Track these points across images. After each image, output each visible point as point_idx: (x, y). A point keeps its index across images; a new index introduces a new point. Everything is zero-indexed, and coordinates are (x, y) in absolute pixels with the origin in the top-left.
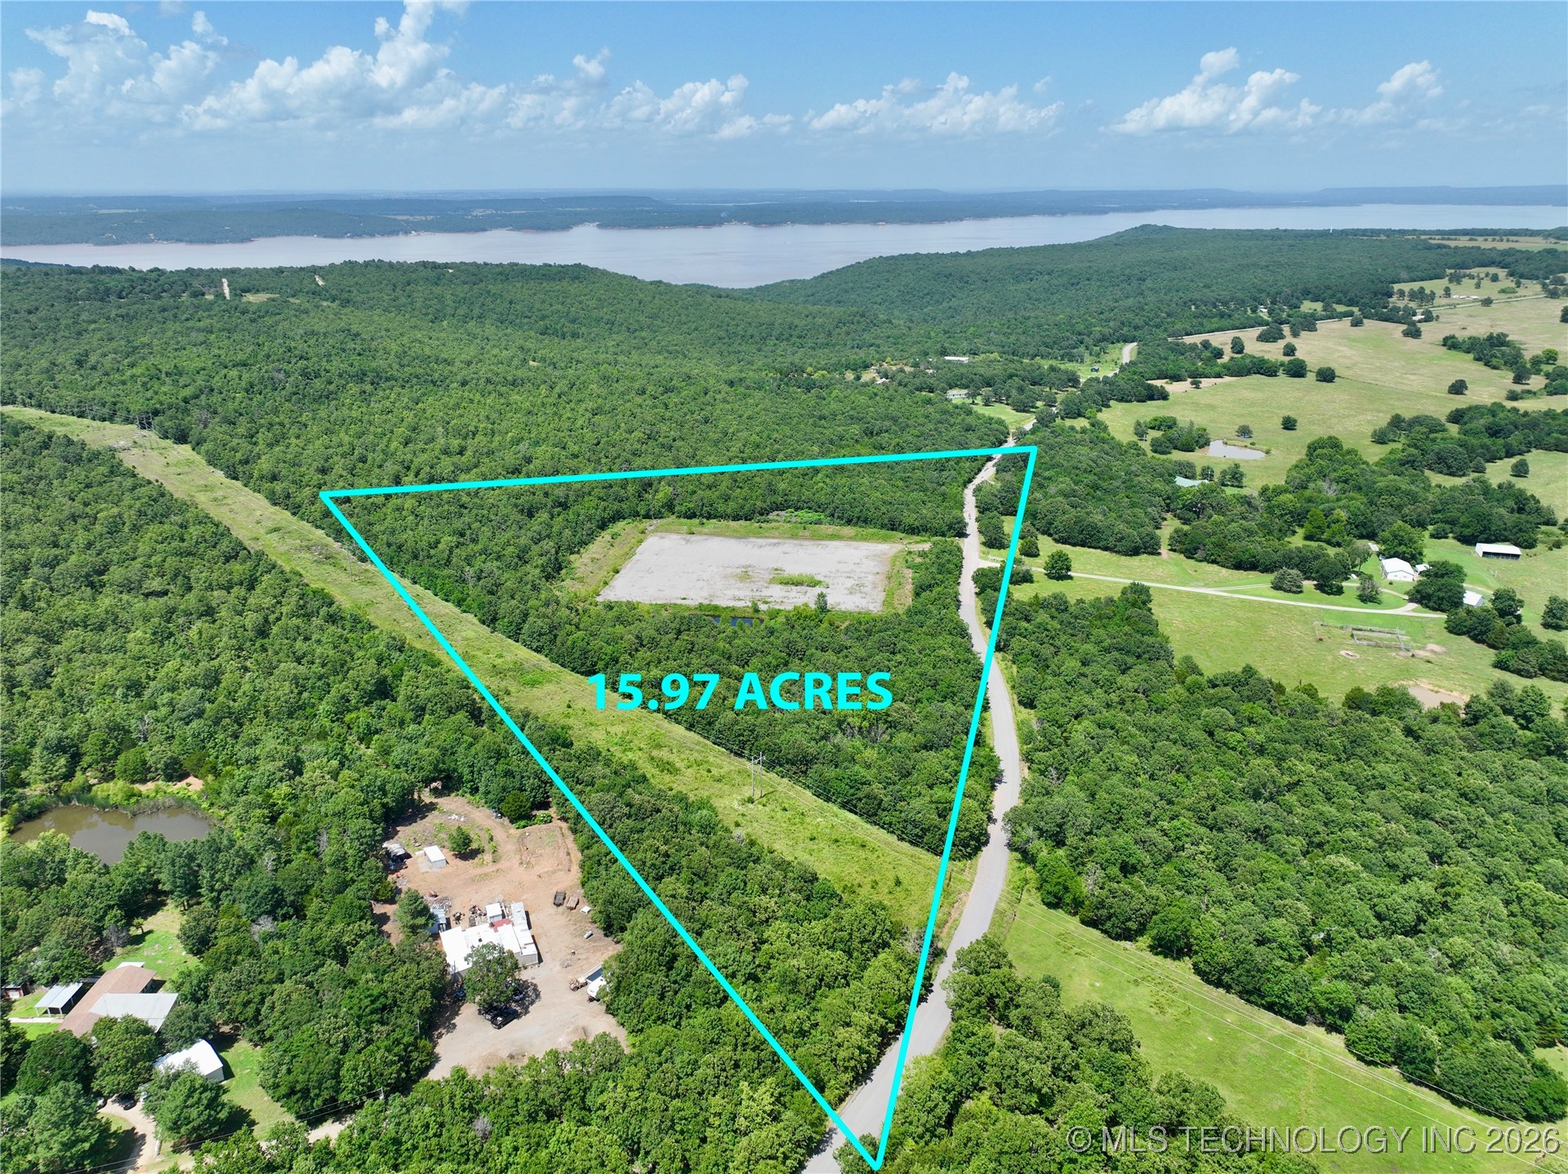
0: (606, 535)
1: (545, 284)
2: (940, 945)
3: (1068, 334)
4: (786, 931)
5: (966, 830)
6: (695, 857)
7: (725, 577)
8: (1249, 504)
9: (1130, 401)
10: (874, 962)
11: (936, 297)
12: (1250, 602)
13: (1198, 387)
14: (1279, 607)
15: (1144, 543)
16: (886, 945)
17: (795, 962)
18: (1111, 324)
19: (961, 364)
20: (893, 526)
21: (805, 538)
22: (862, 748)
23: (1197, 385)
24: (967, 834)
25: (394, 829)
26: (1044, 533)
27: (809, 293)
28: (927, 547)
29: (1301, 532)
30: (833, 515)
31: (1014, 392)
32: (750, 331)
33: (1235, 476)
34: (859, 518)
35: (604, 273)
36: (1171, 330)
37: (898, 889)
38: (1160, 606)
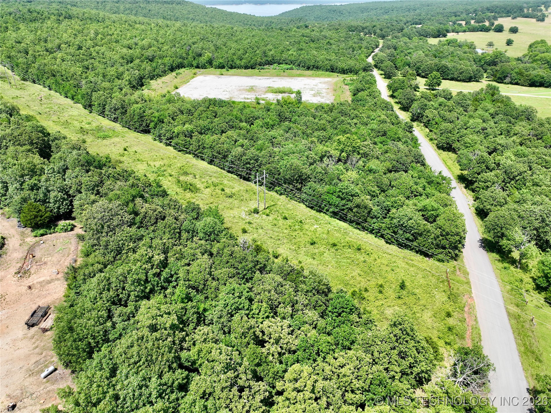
1: (165, 5)
3: (392, 21)
7: (240, 90)
13: (459, 34)
15: (475, 75)
20: (333, 70)
21: (284, 76)
22: (344, 171)
30: (299, 66)
34: (313, 67)
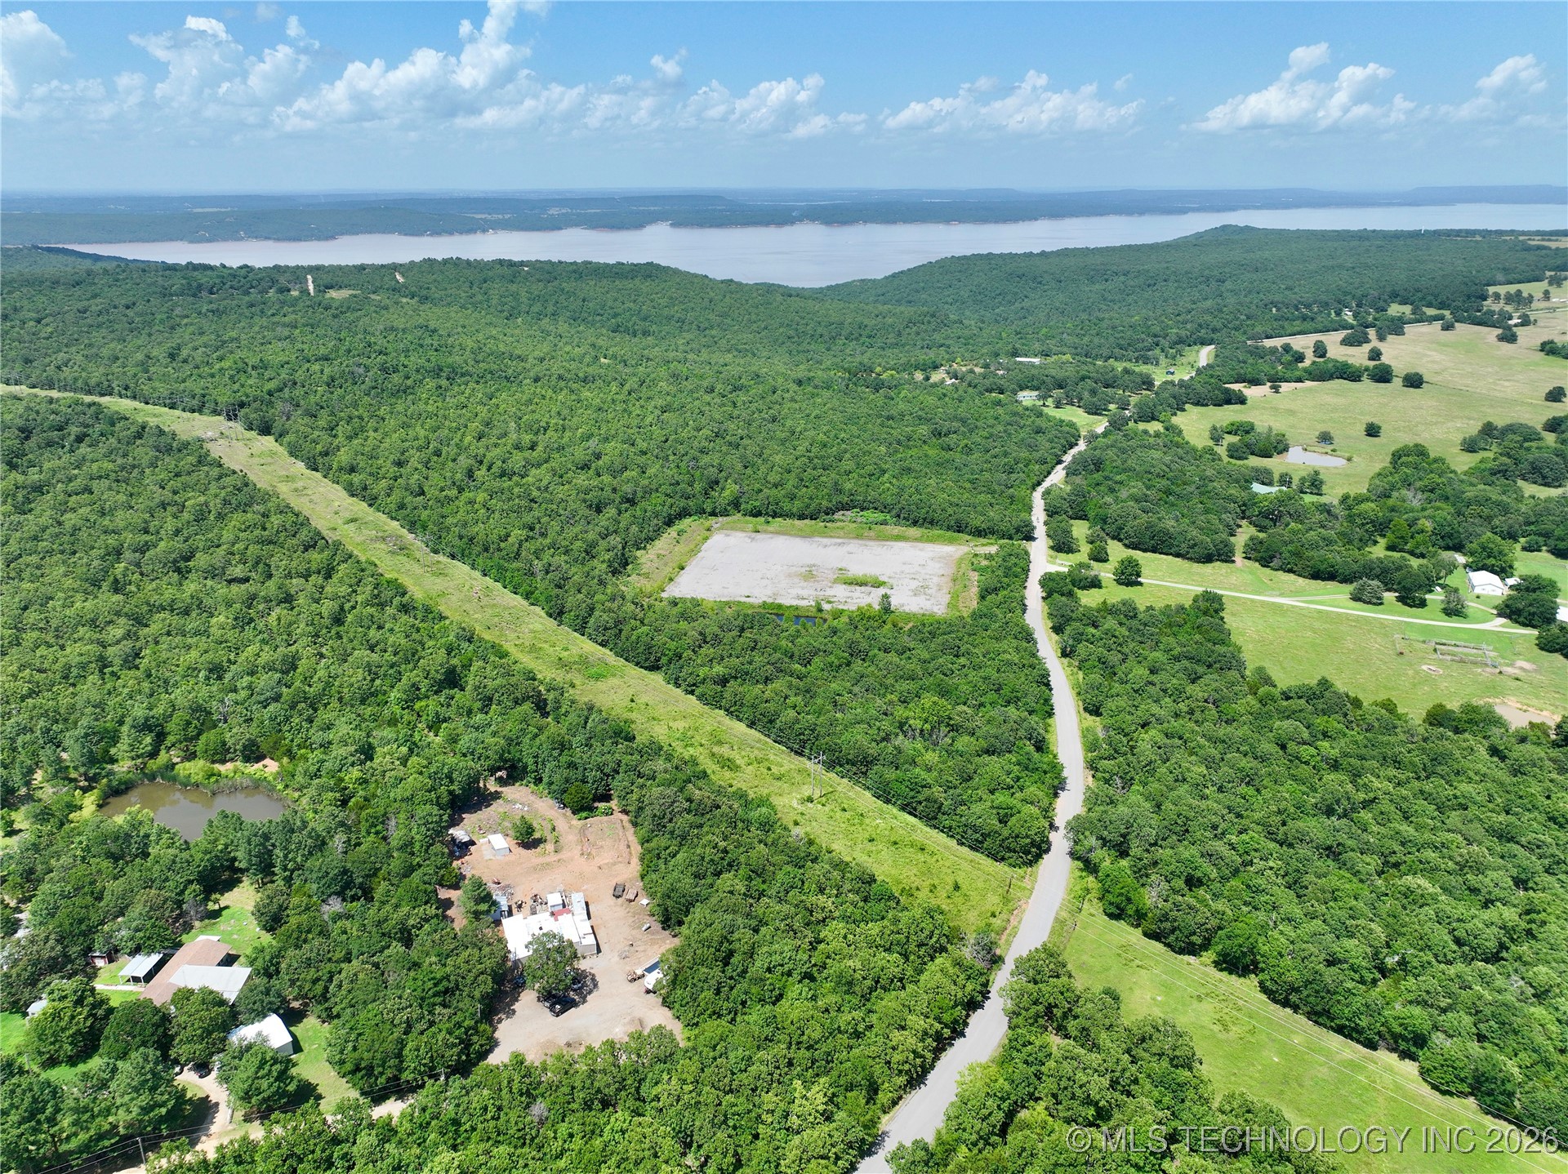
0: (672, 532)
1: (617, 283)
2: (998, 952)
3: (1143, 336)
4: (843, 932)
5: (1027, 836)
6: (753, 854)
7: (790, 575)
8: (1329, 512)
9: (1207, 405)
10: (931, 966)
11: (1009, 298)
12: (1327, 612)
13: (1277, 392)
14: (1358, 619)
15: (1217, 550)
16: (943, 949)
17: (851, 963)
18: (1189, 326)
19: (1033, 365)
20: (959, 529)
21: (870, 539)
22: (923, 751)
23: (1276, 389)
24: (1028, 841)
25: (460, 816)
26: (1113, 538)
27: (880, 292)
28: (993, 549)
29: (1382, 542)
30: (899, 516)
31: (1086, 395)
32: (820, 330)
33: (1315, 483)
34: (925, 519)
35: (676, 272)
36: (1250, 332)
37: (957, 894)
38: (1233, 614)
